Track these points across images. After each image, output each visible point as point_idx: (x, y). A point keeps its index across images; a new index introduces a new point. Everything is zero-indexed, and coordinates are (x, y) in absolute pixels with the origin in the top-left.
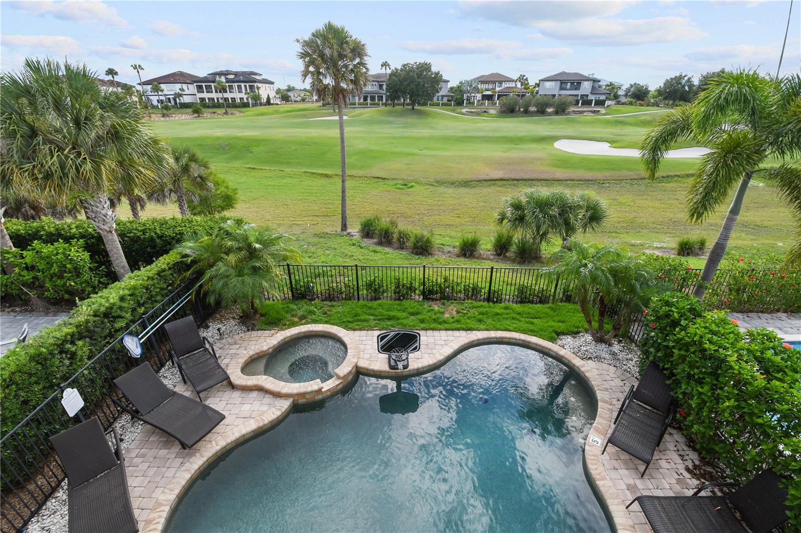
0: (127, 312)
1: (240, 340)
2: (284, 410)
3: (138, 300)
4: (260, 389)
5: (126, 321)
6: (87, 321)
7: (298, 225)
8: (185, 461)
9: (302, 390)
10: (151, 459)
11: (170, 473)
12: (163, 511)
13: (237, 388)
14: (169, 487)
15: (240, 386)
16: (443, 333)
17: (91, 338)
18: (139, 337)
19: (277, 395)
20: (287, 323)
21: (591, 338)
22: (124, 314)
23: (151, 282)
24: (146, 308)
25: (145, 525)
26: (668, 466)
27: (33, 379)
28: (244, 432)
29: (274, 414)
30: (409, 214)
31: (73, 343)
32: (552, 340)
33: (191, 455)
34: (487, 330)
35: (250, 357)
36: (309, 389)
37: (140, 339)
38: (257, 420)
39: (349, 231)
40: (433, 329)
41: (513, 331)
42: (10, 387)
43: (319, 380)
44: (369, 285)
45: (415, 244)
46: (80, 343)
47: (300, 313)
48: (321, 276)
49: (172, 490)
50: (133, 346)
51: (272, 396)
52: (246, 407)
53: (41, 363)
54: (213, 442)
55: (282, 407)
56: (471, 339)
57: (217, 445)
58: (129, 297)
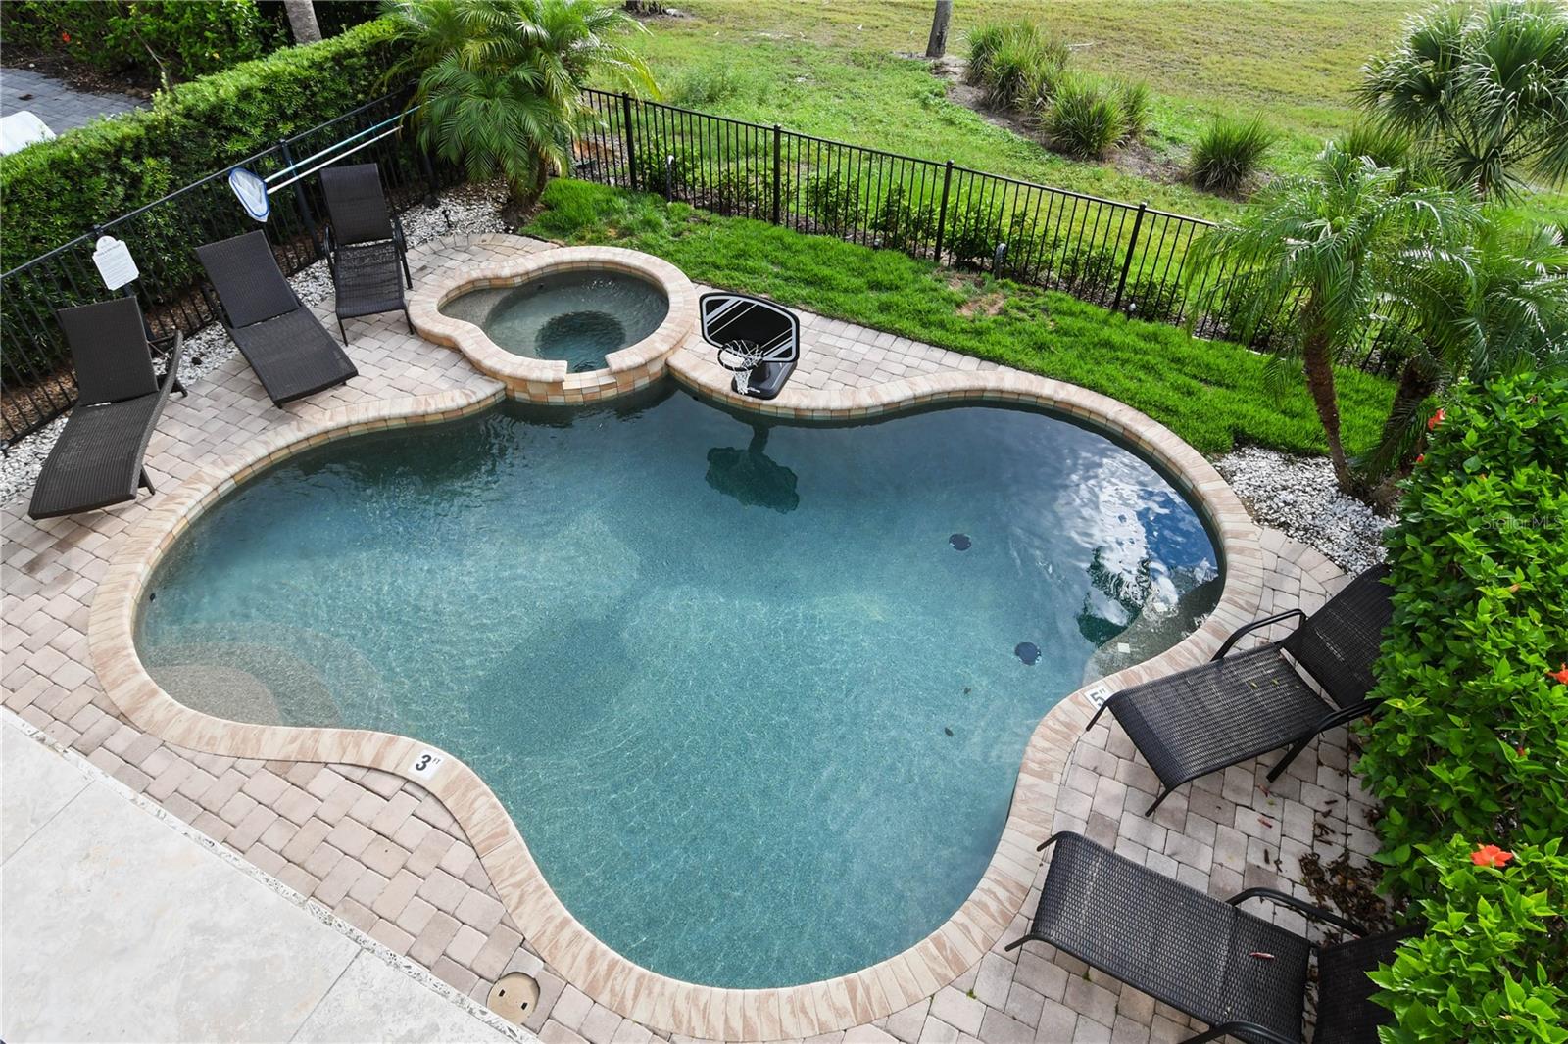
0: (254, 125)
1: (478, 245)
2: (474, 399)
3: (281, 106)
4: (455, 349)
5: (250, 144)
6: (168, 123)
7: (834, 24)
8: (271, 427)
9: (521, 372)
10: (224, 408)
11: (239, 437)
12: (199, 490)
13: (419, 335)
14: (225, 457)
15: (424, 331)
16: (920, 349)
17: (174, 159)
18: (267, 181)
19: (477, 368)
20: (589, 236)
21: (1333, 476)
22: (246, 127)
23: (313, 72)
24: (296, 127)
25: (164, 500)
26: (1255, 827)
27: (55, 204)
28: (385, 413)
29: (452, 400)
30: (1166, 36)
31: (137, 158)
32: (1210, 449)
33: (282, 420)
34: (1041, 373)
35: (472, 282)
36: (535, 375)
37: (268, 186)
38: (418, 402)
39: (945, 58)
40: (899, 334)
41: (1111, 395)
42: (11, 205)
43: (565, 364)
44: (818, 194)
45: (1059, 121)
46: (151, 162)
47: (629, 220)
48: (760, 154)
49: (227, 465)
50: (251, 194)
51: (469, 367)
52: (415, 372)
53: (71, 179)
54: (328, 413)
55: (474, 393)
56: (978, 383)
57: (331, 419)
58: (259, 95)
